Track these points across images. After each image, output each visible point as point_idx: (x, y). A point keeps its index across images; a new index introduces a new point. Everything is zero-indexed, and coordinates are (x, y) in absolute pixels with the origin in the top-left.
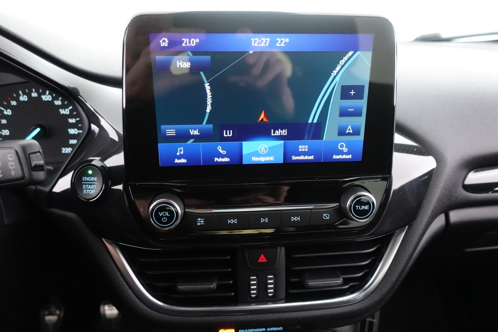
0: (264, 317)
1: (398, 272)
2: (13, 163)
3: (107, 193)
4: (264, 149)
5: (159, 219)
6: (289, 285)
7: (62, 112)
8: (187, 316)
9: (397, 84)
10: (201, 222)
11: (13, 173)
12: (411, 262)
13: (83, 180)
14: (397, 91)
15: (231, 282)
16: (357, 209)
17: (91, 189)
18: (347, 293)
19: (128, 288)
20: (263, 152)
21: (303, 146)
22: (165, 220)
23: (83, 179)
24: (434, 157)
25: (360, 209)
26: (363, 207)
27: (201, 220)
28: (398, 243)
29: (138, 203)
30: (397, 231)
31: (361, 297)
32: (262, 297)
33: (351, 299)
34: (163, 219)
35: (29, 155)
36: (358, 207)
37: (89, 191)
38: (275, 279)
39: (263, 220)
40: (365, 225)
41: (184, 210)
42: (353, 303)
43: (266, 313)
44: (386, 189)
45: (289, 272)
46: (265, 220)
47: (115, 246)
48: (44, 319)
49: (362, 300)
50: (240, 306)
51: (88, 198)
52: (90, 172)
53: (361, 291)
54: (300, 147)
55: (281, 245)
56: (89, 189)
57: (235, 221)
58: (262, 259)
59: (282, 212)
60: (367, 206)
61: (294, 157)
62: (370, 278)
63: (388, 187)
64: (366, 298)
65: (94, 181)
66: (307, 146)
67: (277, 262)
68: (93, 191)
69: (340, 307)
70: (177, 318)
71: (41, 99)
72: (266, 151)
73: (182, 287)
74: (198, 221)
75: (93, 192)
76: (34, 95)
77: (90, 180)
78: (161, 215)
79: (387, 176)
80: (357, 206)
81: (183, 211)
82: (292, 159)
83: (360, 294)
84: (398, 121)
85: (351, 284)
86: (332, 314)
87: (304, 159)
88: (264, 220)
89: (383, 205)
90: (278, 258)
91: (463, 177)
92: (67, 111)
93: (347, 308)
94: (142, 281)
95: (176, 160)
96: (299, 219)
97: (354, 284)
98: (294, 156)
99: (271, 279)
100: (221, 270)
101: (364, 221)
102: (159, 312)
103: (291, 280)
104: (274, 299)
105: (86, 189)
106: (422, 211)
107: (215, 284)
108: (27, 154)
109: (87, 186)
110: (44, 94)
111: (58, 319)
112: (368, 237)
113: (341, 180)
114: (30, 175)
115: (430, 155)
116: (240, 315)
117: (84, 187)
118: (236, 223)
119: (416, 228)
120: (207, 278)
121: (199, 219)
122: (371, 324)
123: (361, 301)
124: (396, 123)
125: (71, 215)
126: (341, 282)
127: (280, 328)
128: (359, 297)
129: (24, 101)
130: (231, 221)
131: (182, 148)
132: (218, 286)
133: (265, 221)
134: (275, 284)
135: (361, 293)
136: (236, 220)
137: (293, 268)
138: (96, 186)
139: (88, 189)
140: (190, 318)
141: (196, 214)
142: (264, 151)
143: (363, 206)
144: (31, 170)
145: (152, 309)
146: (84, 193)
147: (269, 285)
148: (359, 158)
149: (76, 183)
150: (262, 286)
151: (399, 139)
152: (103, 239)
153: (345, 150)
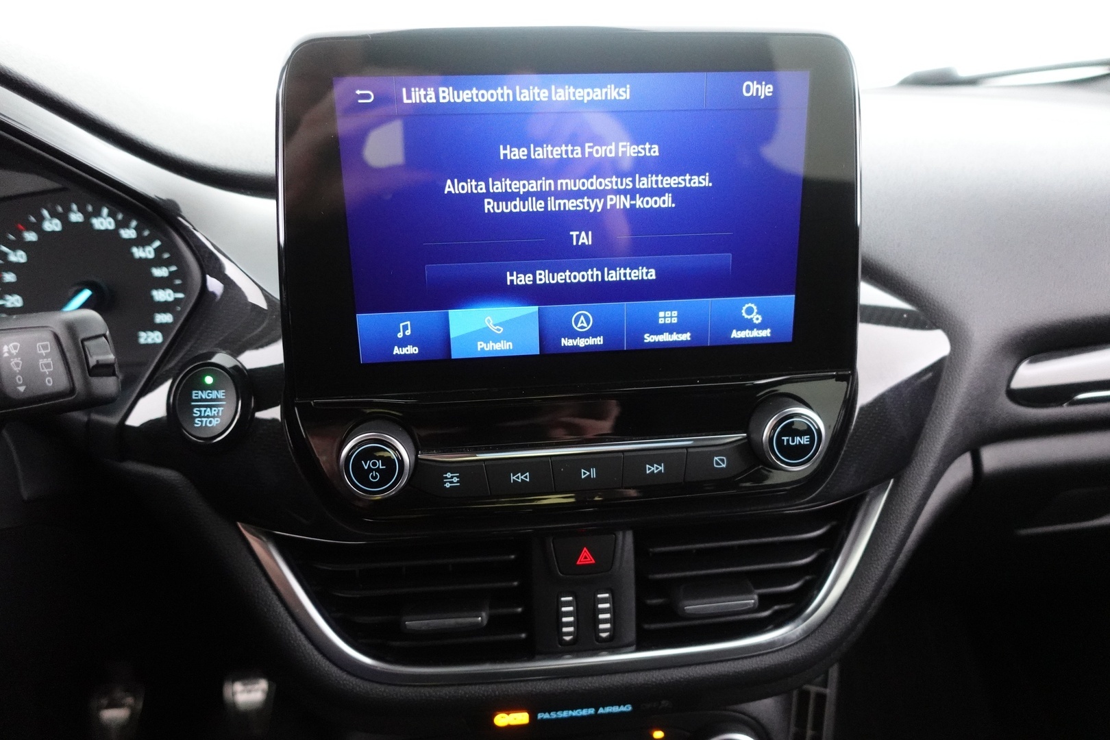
0: (591, 683)
1: (874, 579)
2: (49, 361)
3: (246, 424)
4: (584, 321)
5: (362, 475)
6: (644, 613)
7: (138, 253)
8: (424, 686)
9: (863, 177)
10: (452, 480)
11: (49, 382)
12: (902, 557)
13: (194, 398)
14: (863, 191)
15: (520, 610)
16: (785, 444)
17: (212, 417)
18: (766, 627)
19: (296, 629)
20: (582, 327)
21: (667, 313)
22: (374, 477)
23: (194, 395)
24: (944, 330)
25: (791, 443)
26: (797, 439)
27: (452, 477)
28: (874, 517)
29: (315, 443)
30: (872, 491)
31: (798, 633)
32: (587, 641)
33: (776, 639)
34: (372, 476)
35: (83, 341)
36: (788, 440)
37: (206, 421)
38: (614, 600)
39: (585, 474)
40: (804, 478)
41: (416, 456)
42: (783, 647)
43: (597, 675)
44: (844, 402)
45: (644, 586)
46: (590, 472)
47: (265, 539)
48: (98, 719)
49: (801, 641)
50: (539, 660)
51: (206, 436)
52: (209, 380)
53: (798, 621)
54: (661, 314)
55: (624, 528)
56: (208, 417)
57: (526, 477)
58: (586, 558)
59: (626, 454)
60: (805, 437)
61: (649, 337)
62: (815, 592)
63: (850, 396)
64: (808, 636)
65: (217, 400)
66: (676, 312)
67: (617, 564)
68: (217, 421)
69: (753, 656)
70: (404, 691)
71: (91, 225)
72: (588, 325)
73: (413, 624)
74: (446, 478)
75: (215, 422)
76: (76, 217)
77: (209, 396)
78: (366, 468)
79: (846, 373)
80: (785, 438)
81: (414, 457)
82: (645, 341)
83: (796, 628)
84: (867, 257)
85: (776, 607)
86: (736, 672)
87: (671, 340)
88: (588, 473)
89: (839, 436)
90: (618, 555)
91: (1008, 373)
92: (149, 252)
93: (769, 657)
94: (327, 615)
95: (396, 348)
96: (662, 468)
97: (783, 607)
98: (648, 335)
99: (604, 601)
100: (498, 585)
101: (799, 470)
102: (366, 680)
103: (649, 602)
104: (613, 645)
105: (200, 417)
106: (923, 446)
107: (484, 614)
108: (80, 340)
109: (203, 409)
110: (97, 214)
111: (132, 716)
112: (810, 505)
113: (749, 383)
114: (87, 384)
115: (937, 328)
116: (540, 680)
117: (196, 414)
118: (528, 480)
119: (909, 484)
120: (469, 602)
121: (449, 475)
122: (821, 698)
123: (797, 643)
124: (863, 260)
125: (168, 474)
126: (754, 603)
127: (626, 706)
128: (793, 633)
129: (53, 232)
130: (518, 478)
131: (409, 323)
132: (491, 619)
133: (590, 475)
134: (614, 611)
135: (798, 626)
136: (528, 474)
137: (651, 577)
138: (222, 410)
139: (204, 417)
140: (431, 690)
141: (441, 465)
142: (585, 325)
143: (797, 436)
144: (88, 375)
145: (349, 673)
146: (196, 425)
147: (602, 614)
148: (788, 336)
149: (179, 405)
150: (587, 617)
151: (869, 295)
152: (239, 525)
153: (757, 318)
